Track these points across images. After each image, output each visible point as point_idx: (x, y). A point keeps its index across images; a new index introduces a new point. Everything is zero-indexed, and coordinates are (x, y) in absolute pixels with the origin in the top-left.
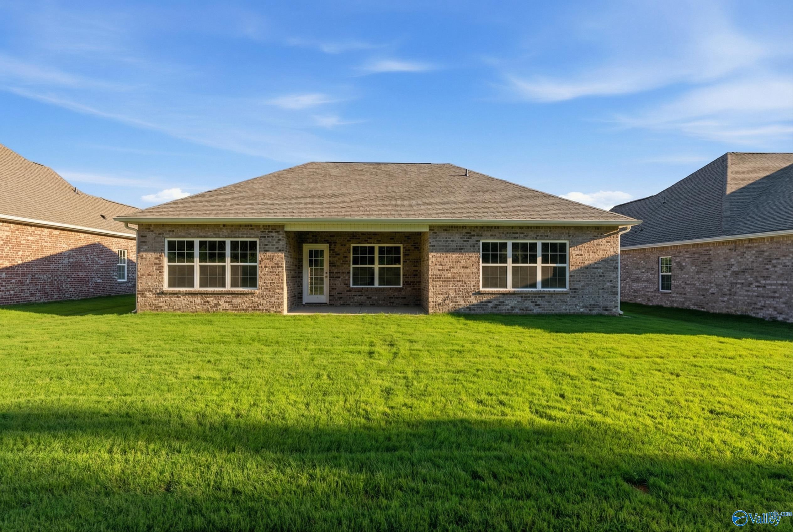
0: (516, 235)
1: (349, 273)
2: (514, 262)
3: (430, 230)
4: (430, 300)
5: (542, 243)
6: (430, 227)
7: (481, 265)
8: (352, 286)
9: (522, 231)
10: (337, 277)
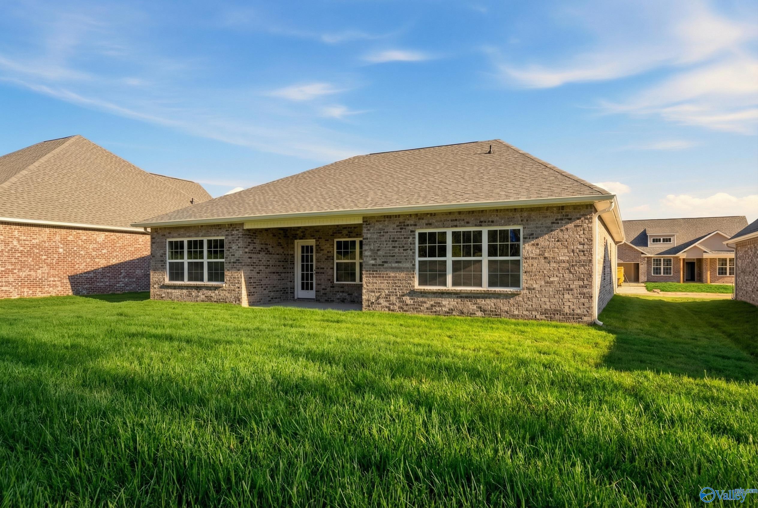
0: (457, 223)
1: (333, 268)
2: (454, 255)
3: (363, 222)
4: (364, 297)
5: (489, 231)
6: (364, 218)
7: (418, 259)
8: (335, 282)
9: (463, 217)
10: (321, 273)
